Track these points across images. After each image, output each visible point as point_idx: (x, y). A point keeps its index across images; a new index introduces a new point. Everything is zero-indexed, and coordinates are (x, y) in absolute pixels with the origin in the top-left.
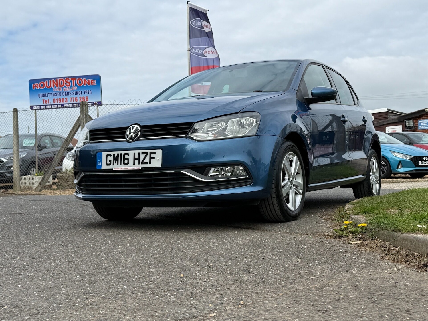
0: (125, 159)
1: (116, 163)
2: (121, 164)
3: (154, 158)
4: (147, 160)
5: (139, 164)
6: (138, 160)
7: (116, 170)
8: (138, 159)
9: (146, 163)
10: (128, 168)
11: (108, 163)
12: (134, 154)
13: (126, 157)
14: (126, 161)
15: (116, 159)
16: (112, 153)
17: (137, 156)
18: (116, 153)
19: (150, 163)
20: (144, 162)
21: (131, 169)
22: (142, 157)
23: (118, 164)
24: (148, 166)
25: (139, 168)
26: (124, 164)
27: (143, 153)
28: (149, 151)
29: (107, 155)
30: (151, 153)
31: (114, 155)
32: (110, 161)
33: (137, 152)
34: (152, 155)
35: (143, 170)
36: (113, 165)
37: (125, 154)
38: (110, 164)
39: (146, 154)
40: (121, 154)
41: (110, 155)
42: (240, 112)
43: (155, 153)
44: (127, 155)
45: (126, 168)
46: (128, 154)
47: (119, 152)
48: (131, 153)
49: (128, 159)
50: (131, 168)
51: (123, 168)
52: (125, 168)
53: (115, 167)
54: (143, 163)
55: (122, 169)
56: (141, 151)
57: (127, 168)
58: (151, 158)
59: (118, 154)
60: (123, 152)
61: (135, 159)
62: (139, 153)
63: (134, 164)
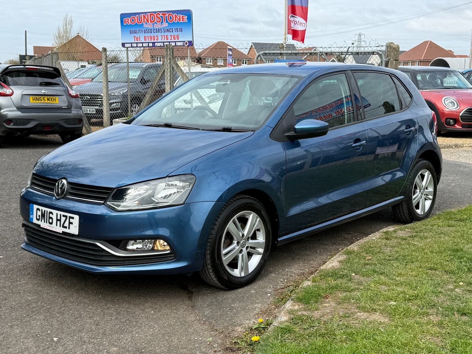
0: (50, 218)
1: (43, 220)
2: (47, 223)
3: (72, 223)
4: (67, 224)
5: (60, 226)
7: (43, 227)
8: (60, 220)
9: (66, 227)
10: (52, 228)
11: (38, 218)
12: (57, 214)
13: (51, 215)
14: (51, 221)
15: (43, 215)
16: (41, 208)
17: (59, 218)
18: (44, 209)
19: (69, 228)
20: (65, 225)
22: (63, 219)
23: (44, 222)
24: (67, 230)
25: (60, 231)
26: (49, 223)
27: (63, 216)
28: (68, 215)
29: (37, 209)
30: (70, 218)
31: (42, 210)
32: (39, 216)
33: (59, 213)
34: (71, 220)
35: (64, 233)
36: (41, 221)
37: (50, 213)
38: (39, 220)
39: (66, 217)
40: (47, 212)
41: (39, 210)
42: (167, 176)
43: (73, 218)
45: (50, 227)
46: (52, 213)
47: (46, 209)
48: (55, 212)
49: (52, 218)
50: (54, 229)
51: (48, 227)
52: (49, 227)
53: (43, 224)
54: (63, 226)
55: (47, 227)
56: (62, 213)
58: (70, 223)
59: (45, 211)
60: (49, 210)
61: (57, 220)
62: (61, 215)
63: (57, 225)
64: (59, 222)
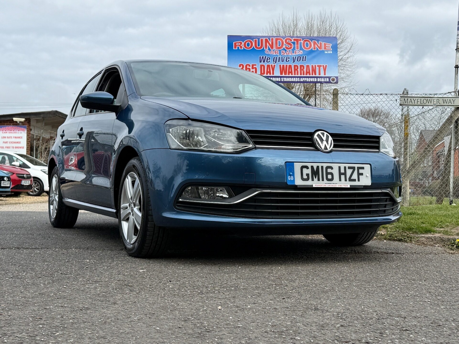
0: (327, 174)
1: (316, 178)
2: (323, 180)
3: (362, 174)
4: (355, 176)
5: (346, 180)
7: (317, 187)
8: (345, 174)
9: (354, 180)
10: (334, 185)
11: (305, 177)
12: (340, 167)
13: (329, 170)
14: (330, 177)
15: (315, 173)
16: (309, 165)
17: (342, 171)
18: (315, 165)
19: (359, 180)
20: (352, 178)
21: (337, 186)
22: (349, 172)
23: (319, 180)
24: (357, 183)
25: (347, 186)
26: (328, 180)
27: (349, 168)
28: (356, 166)
29: (302, 167)
30: (359, 168)
31: (312, 167)
32: (308, 175)
33: (342, 166)
34: (361, 171)
35: (352, 188)
36: (313, 180)
37: (327, 168)
38: (307, 179)
39: (353, 168)
40: (322, 167)
41: (307, 168)
43: (363, 168)
45: (331, 185)
46: (332, 168)
47: (320, 165)
48: (335, 166)
49: (332, 174)
50: (337, 185)
51: (327, 184)
52: (329, 184)
53: (316, 184)
54: (350, 180)
56: (347, 165)
57: (332, 185)
58: (359, 174)
59: (318, 167)
60: (325, 165)
61: (340, 174)
62: (345, 168)
63: (340, 180)
64: (343, 177)
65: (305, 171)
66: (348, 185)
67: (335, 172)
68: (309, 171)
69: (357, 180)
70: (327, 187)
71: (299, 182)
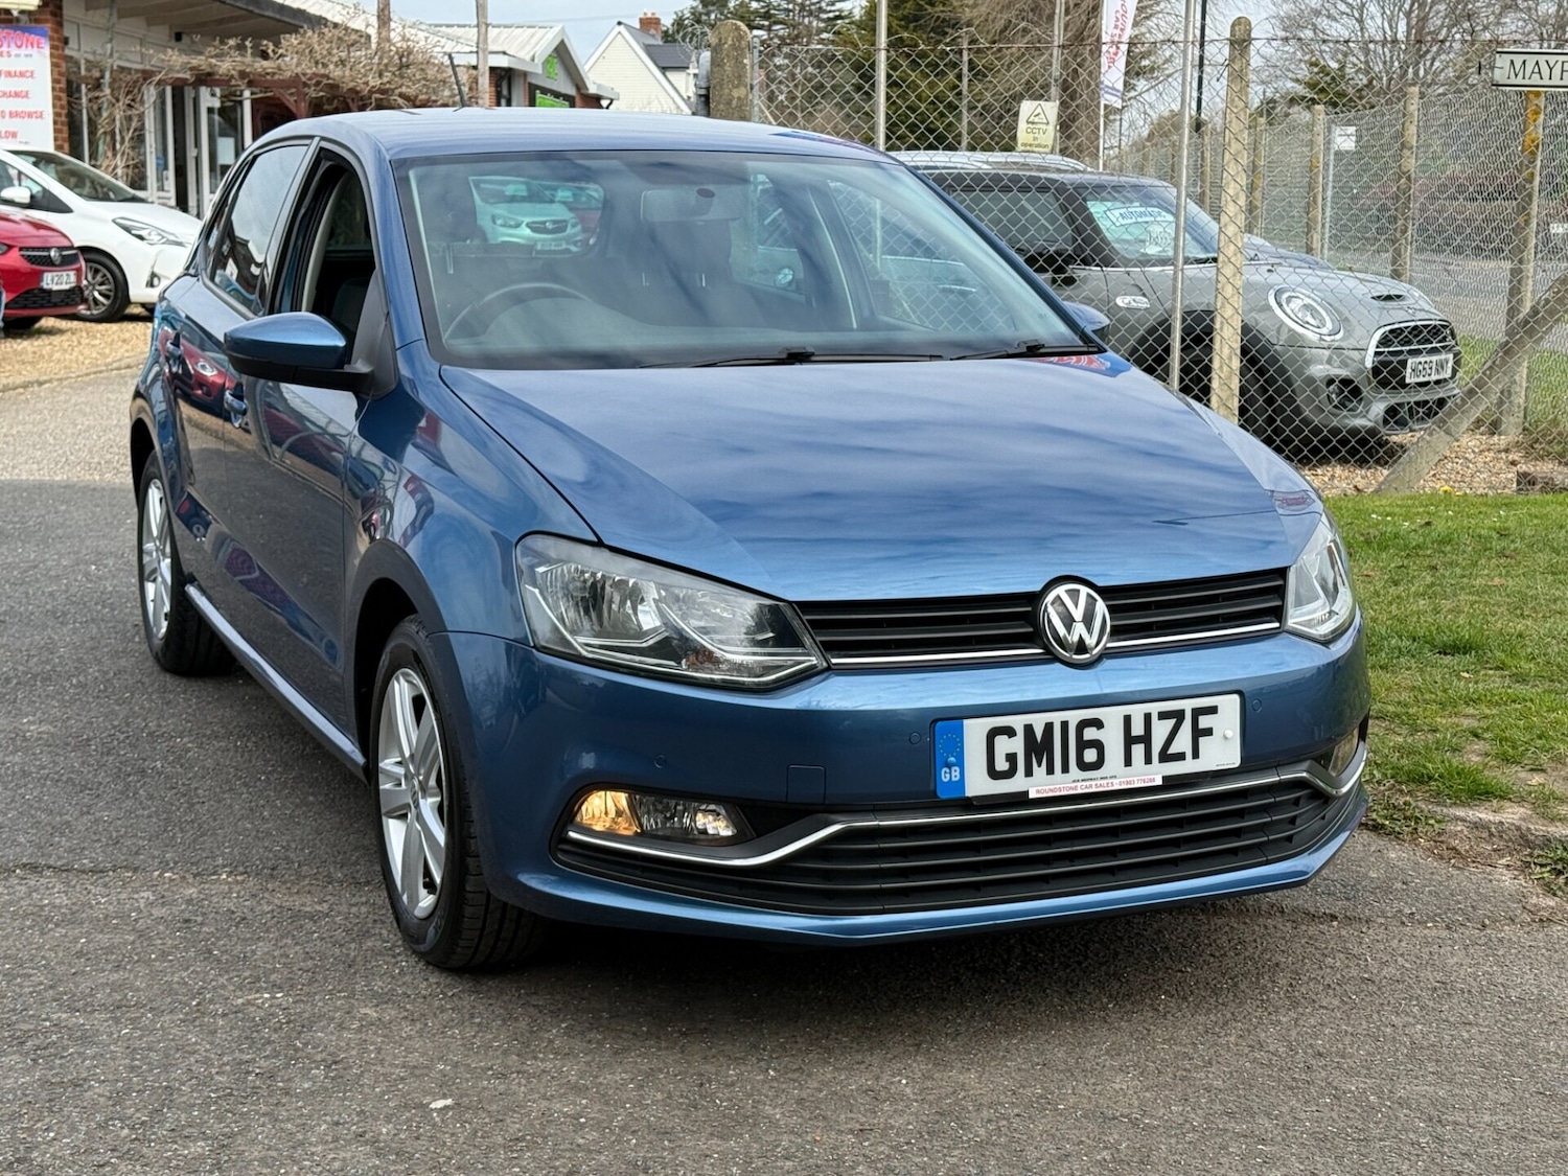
0: (1082, 745)
1: (1039, 765)
2: (1065, 769)
3: (1209, 732)
4: (1183, 742)
5: (1148, 760)
6: (1142, 746)
7: (1045, 795)
8: (1146, 739)
9: (1181, 757)
10: (1105, 782)
11: (1002, 765)
12: (1127, 720)
13: (1090, 734)
14: (1090, 755)
15: (1038, 748)
16: (1017, 722)
17: (1138, 729)
18: (1038, 721)
19: (1196, 755)
20: (1172, 750)
21: (1117, 785)
22: (1161, 730)
23: (1050, 771)
24: (1188, 767)
25: (1154, 780)
26: (1083, 766)
27: (1163, 716)
28: (1188, 705)
29: (994, 733)
30: (1197, 713)
31: (1029, 729)
32: (1011, 757)
33: (1137, 712)
34: (1205, 722)
35: (1171, 783)
36: (1029, 773)
37: (1084, 724)
38: (1010, 773)
39: (1179, 716)
40: (1065, 725)
41: (1010, 732)
43: (1213, 710)
44: (1094, 729)
45: (1093, 783)
46: (1098, 724)
47: (1056, 718)
48: (1112, 716)
49: (1098, 745)
50: (1115, 781)
51: (1079, 784)
52: (1088, 783)
53: (1040, 784)
54: (1165, 757)
55: (1076, 788)
56: (1155, 708)
57: (1099, 782)
58: (1199, 733)
59: (1049, 727)
60: (1074, 717)
61: (1130, 740)
62: (1148, 717)
63: (1128, 762)
64: (1138, 751)
65: (1003, 745)
66: (1156, 774)
67: (1112, 737)
68: (1017, 745)
69: (1189, 755)
70: (1079, 791)
71: (978, 784)
